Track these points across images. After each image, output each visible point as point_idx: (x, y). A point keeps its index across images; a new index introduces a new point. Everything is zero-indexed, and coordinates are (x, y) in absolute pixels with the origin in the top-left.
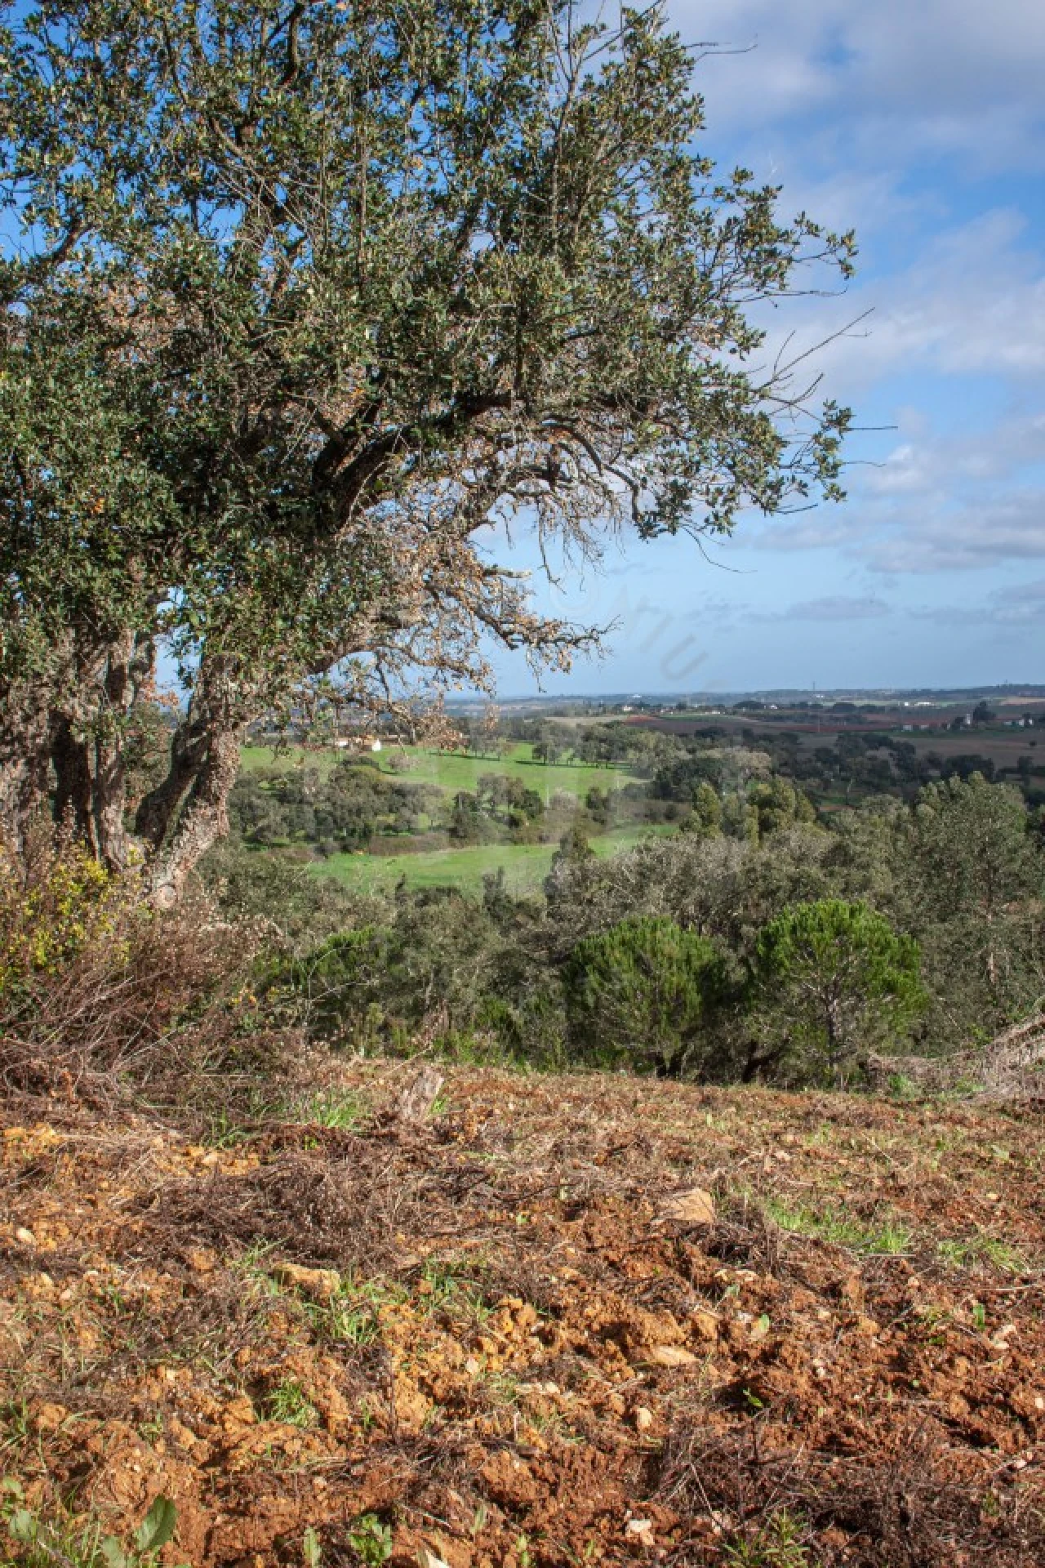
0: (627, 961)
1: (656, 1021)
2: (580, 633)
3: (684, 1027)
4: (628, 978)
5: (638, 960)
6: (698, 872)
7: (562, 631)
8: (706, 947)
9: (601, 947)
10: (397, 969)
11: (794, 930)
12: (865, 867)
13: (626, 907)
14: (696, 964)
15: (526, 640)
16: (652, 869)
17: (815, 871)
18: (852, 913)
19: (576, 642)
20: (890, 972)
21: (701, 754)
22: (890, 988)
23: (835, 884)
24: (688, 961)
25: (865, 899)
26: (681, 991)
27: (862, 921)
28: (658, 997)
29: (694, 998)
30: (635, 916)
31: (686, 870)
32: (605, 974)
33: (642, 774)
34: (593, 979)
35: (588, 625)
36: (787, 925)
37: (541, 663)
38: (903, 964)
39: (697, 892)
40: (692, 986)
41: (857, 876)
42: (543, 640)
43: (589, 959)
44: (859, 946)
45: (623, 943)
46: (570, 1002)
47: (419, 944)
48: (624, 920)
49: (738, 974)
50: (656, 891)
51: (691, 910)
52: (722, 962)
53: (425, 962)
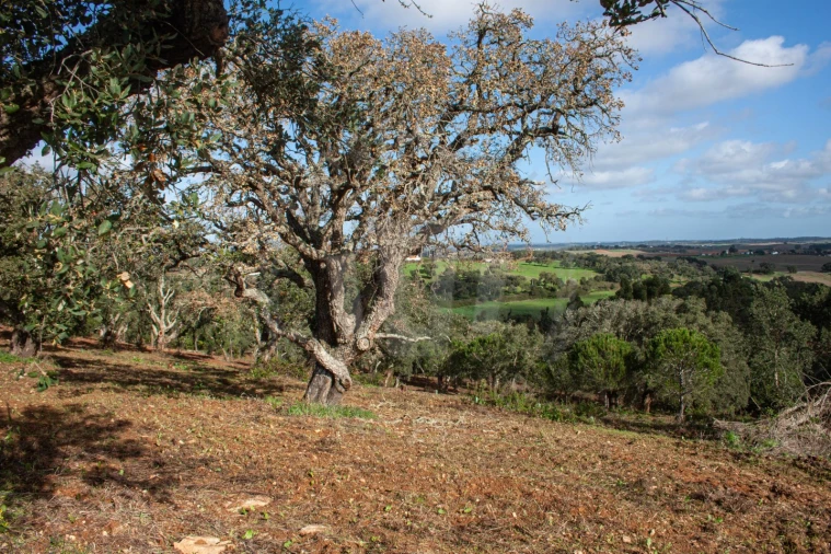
0: (595, 352)
1: (607, 377)
2: (569, 211)
3: (619, 379)
4: (596, 358)
5: (599, 351)
6: (625, 314)
7: (559, 210)
8: (628, 347)
9: (584, 345)
10: (503, 351)
11: (665, 340)
12: (695, 314)
13: (595, 328)
14: (624, 353)
15: (541, 215)
16: (605, 313)
17: (674, 316)
18: (691, 334)
19: (567, 216)
20: (707, 359)
21: (624, 265)
22: (707, 365)
23: (682, 321)
24: (621, 352)
25: (695, 328)
26: (617, 365)
27: (695, 337)
28: (608, 367)
29: (623, 368)
30: (599, 333)
31: (619, 314)
32: (586, 357)
33: (601, 272)
34: (581, 359)
35: (574, 206)
36: (663, 338)
37: (550, 226)
38: (712, 356)
39: (624, 323)
40: (622, 363)
41: (691, 317)
42: (550, 215)
43: (580, 351)
44: (694, 347)
45: (594, 344)
46: (571, 368)
47: (512, 341)
48: (594, 335)
49: (641, 357)
50: (608, 322)
51: (622, 330)
52: (634, 353)
53: (515, 350)
